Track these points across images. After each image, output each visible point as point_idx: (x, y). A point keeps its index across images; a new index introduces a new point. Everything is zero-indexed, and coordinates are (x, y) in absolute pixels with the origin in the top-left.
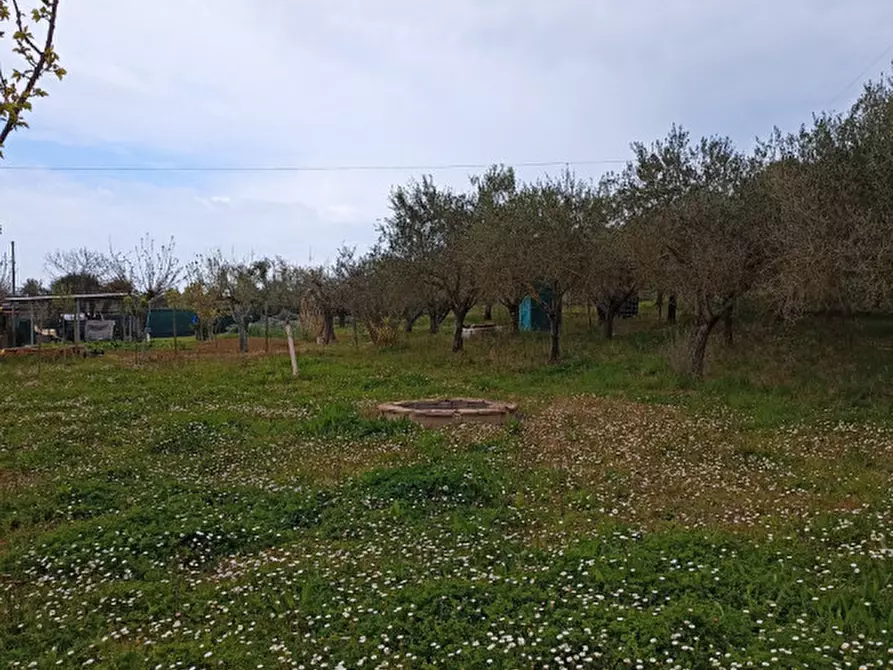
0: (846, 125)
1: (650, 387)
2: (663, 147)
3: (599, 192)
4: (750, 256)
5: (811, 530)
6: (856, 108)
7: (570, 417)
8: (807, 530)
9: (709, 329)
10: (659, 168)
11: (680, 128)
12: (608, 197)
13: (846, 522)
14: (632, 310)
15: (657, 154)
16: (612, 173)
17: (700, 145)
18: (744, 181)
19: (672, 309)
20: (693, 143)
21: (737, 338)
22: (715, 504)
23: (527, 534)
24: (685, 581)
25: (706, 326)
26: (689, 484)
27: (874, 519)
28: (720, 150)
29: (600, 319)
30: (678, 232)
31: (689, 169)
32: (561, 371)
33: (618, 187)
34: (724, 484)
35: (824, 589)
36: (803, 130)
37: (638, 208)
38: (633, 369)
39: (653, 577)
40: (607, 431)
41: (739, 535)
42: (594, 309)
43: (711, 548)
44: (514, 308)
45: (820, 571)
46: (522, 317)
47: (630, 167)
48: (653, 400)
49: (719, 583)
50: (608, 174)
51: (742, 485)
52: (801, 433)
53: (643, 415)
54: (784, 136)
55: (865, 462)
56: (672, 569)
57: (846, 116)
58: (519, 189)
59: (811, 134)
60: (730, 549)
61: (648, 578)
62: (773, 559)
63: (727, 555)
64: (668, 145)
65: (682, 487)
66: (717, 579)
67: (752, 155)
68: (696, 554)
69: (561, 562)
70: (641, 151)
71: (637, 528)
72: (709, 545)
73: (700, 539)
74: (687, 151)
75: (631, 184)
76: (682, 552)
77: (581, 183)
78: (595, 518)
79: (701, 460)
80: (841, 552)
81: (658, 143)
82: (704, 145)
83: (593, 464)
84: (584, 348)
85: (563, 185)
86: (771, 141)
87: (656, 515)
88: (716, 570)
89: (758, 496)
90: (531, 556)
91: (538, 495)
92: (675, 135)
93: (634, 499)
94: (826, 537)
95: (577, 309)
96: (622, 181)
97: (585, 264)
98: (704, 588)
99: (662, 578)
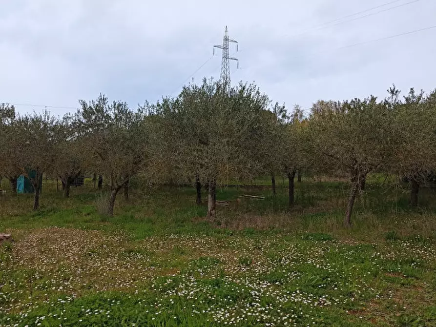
0: (175, 103)
1: (86, 222)
2: (95, 103)
3: (62, 123)
4: (135, 158)
5: (155, 286)
6: (180, 96)
7: (42, 239)
8: (153, 286)
9: (117, 192)
10: (93, 113)
11: (104, 96)
12: (67, 126)
13: (169, 280)
14: (81, 182)
15: (92, 107)
16: (69, 114)
17: (113, 104)
18: (133, 123)
19: (100, 182)
20: (110, 103)
21: (131, 196)
22: (112, 278)
23: (9, 307)
24: (93, 320)
25: (115, 191)
26: (101, 269)
27: (181, 278)
28: (122, 108)
29: (63, 187)
30: (102, 145)
31: (108, 115)
32: (39, 215)
33: (72, 121)
34: (118, 268)
35: (157, 313)
36: (158, 103)
37: (83, 132)
38: (78, 212)
39: (76, 320)
40: (62, 245)
41: (122, 292)
42: (60, 182)
43: (107, 301)
44: (14, 181)
45: (157, 305)
46: (19, 185)
47: (79, 112)
48: (87, 228)
49: (110, 318)
50: (67, 114)
51: (126, 268)
52: (155, 240)
53: (81, 236)
54: (150, 105)
55: (181, 252)
56: (87, 315)
57: (175, 99)
58: (17, 118)
59: (161, 105)
60: (117, 300)
61: (73, 322)
62: (136, 303)
63: (115, 303)
64: (98, 103)
65: (98, 271)
66: (109, 316)
67: (137, 112)
68: (100, 305)
69: (26, 320)
70: (84, 104)
71: (71, 296)
72: (106, 300)
73: (102, 297)
74: (107, 107)
75: (79, 120)
76: (93, 305)
77: (53, 117)
78: (49, 293)
79: (108, 256)
80: (166, 295)
81: (93, 102)
82: (115, 105)
83: (52, 264)
84: (53, 202)
85: (43, 117)
86: (145, 106)
87: (83, 287)
88: (109, 312)
89: (133, 272)
90: (8, 319)
91: (17, 284)
92: (101, 99)
93: (72, 280)
94: (161, 289)
95: (50, 182)
96: (74, 118)
97: (54, 158)
98: (102, 322)
99: (81, 320)
